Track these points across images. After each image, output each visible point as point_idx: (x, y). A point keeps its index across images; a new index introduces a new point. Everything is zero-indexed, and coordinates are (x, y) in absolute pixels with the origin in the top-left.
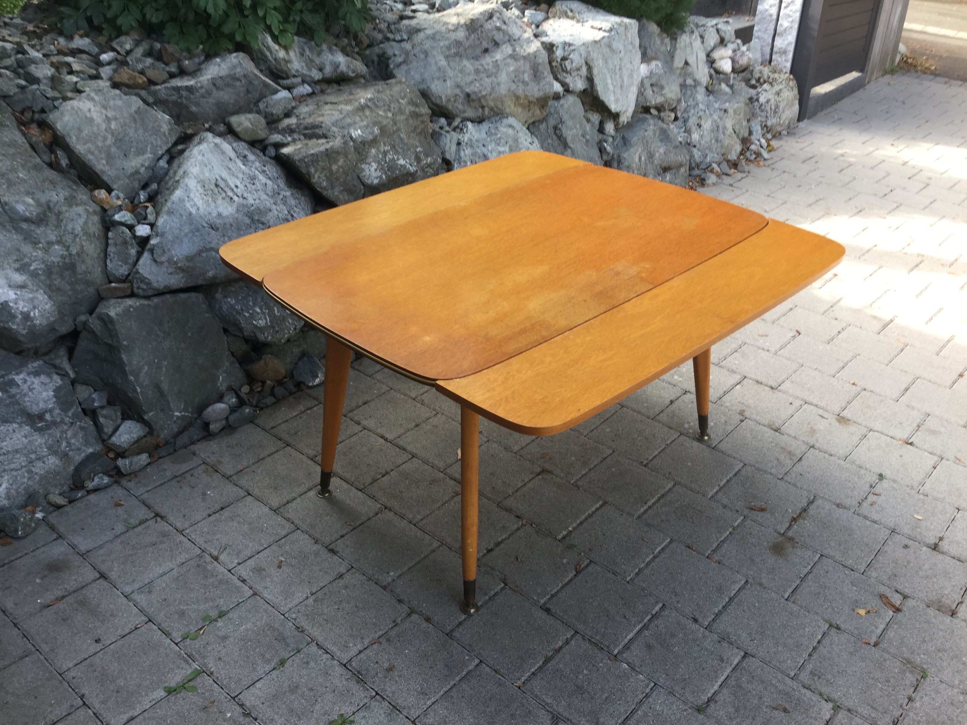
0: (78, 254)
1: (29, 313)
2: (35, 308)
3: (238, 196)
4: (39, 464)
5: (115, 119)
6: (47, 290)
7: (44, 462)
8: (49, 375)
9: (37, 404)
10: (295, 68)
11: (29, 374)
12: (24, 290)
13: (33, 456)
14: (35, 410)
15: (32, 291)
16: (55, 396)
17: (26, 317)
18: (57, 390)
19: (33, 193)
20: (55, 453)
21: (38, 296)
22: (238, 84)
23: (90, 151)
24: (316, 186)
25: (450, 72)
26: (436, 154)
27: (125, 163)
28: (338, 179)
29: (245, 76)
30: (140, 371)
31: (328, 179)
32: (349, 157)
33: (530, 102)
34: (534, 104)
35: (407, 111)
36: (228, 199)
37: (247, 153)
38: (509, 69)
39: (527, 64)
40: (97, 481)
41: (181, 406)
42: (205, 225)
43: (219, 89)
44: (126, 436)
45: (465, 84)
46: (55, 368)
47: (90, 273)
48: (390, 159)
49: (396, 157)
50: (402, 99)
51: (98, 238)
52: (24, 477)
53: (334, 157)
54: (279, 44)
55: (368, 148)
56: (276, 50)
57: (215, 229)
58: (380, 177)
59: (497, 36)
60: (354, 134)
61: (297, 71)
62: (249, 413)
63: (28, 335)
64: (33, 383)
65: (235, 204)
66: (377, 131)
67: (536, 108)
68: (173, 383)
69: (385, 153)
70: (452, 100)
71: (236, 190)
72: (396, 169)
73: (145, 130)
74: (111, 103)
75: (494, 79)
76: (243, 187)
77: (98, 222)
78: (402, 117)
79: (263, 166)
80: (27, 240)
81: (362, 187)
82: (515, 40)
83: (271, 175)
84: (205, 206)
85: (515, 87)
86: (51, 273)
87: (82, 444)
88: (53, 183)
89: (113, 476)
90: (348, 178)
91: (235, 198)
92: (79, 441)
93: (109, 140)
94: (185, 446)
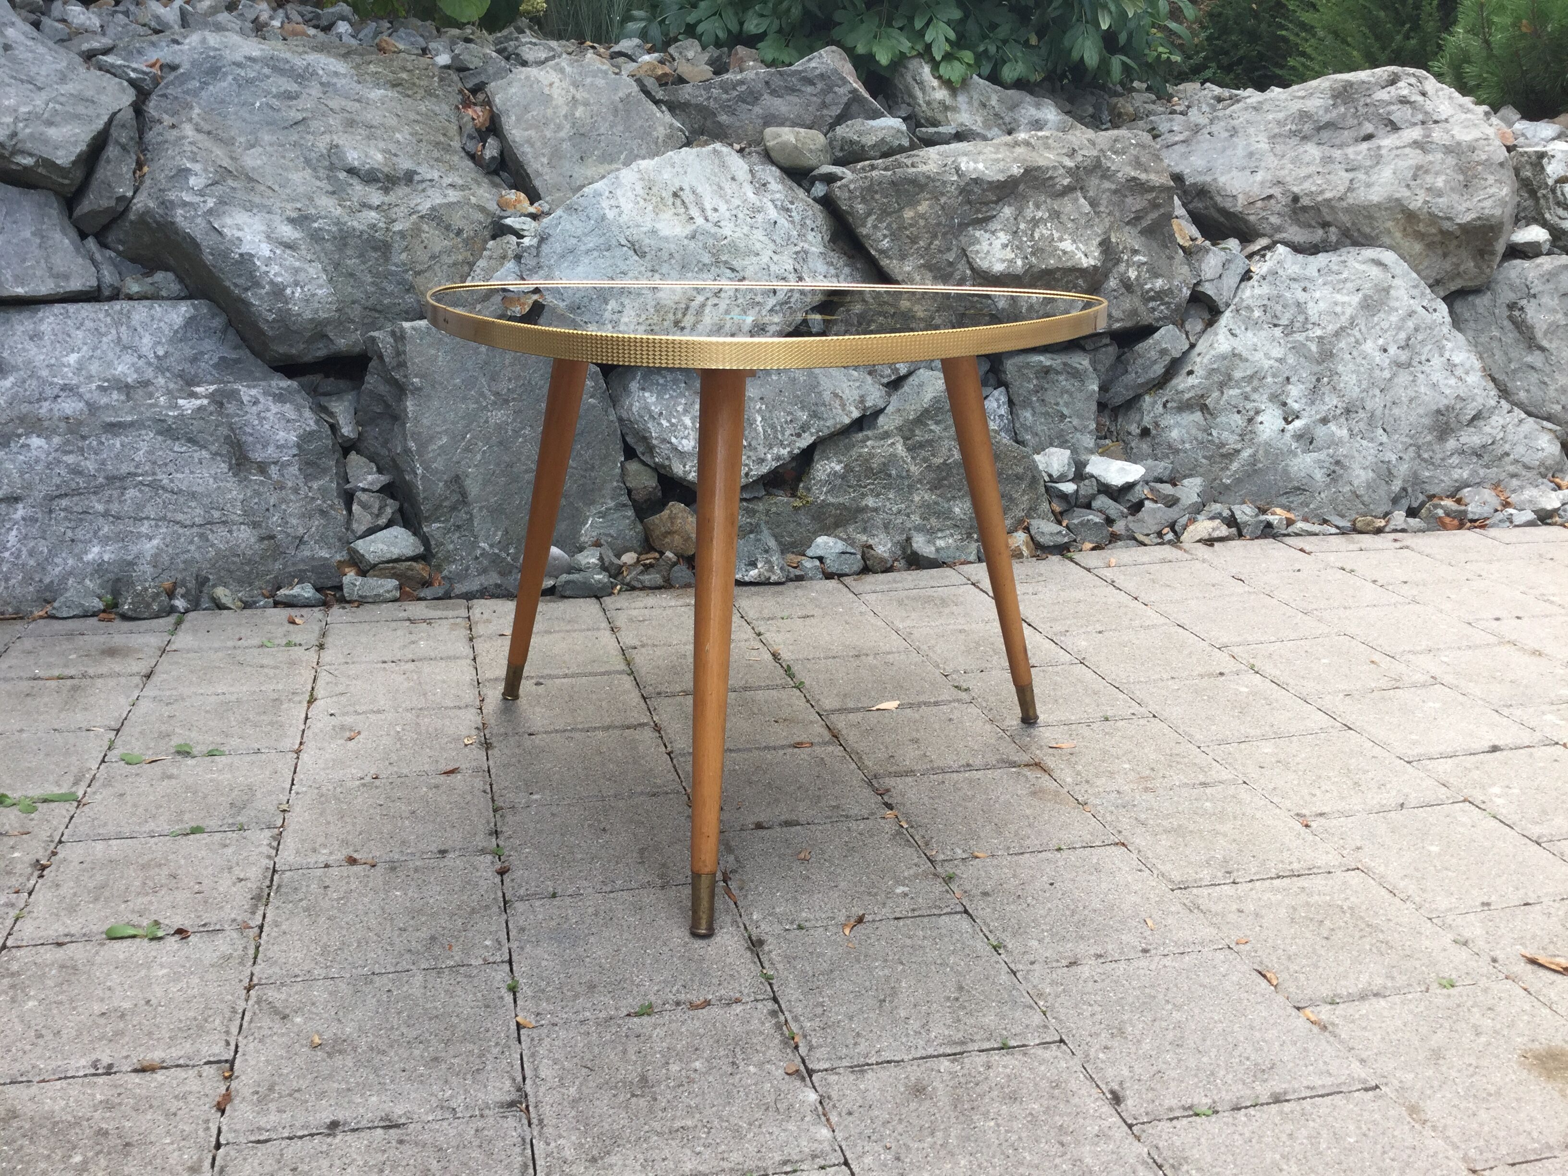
0: (402, 234)
1: (284, 289)
2: (296, 284)
3: (707, 220)
4: (222, 531)
6: (330, 268)
7: (230, 531)
8: (298, 409)
9: (265, 447)
10: (960, 120)
11: (266, 393)
12: (288, 251)
13: (216, 514)
14: (258, 455)
15: (301, 258)
16: (299, 446)
17: (278, 291)
18: (306, 438)
19: (396, 155)
20: (255, 525)
21: (311, 270)
22: (809, 89)
23: (529, 141)
24: (868, 244)
25: (1271, 161)
26: (1181, 278)
27: (576, 168)
28: (914, 240)
29: (822, 76)
30: (431, 439)
31: (894, 236)
32: (943, 200)
33: (1443, 233)
34: (1455, 242)
35: (1120, 175)
36: (684, 217)
37: (770, 179)
38: (1402, 164)
39: (1451, 161)
40: (296, 590)
41: (495, 535)
42: (624, 242)
43: (774, 93)
44: (381, 546)
45: (1295, 179)
46: (321, 409)
47: (418, 273)
48: (1042, 235)
49: (1056, 235)
50: (1115, 153)
51: (466, 242)
52: (192, 542)
53: (908, 191)
54: (940, 78)
55: (997, 202)
56: (934, 89)
57: (640, 253)
58: (1011, 261)
59: (1399, 114)
60: (965, 164)
61: (962, 124)
62: (599, 581)
63: (276, 325)
64: (268, 410)
65: (694, 227)
66: (1016, 170)
67: (1464, 254)
68: (490, 488)
69: (1035, 223)
70: (1259, 204)
71: (709, 213)
72: (1052, 255)
73: (628, 129)
74: (589, 80)
75: (1361, 176)
76: (728, 214)
77: (481, 223)
78: (1107, 185)
79: (792, 203)
80: (334, 193)
81: (968, 272)
82: (1436, 122)
83: (797, 218)
84: (634, 213)
85: (1406, 193)
86: (345, 245)
87: (312, 537)
88: (452, 168)
89: (326, 595)
90: (937, 242)
91: (700, 221)
92: (309, 530)
93: (565, 131)
94: (469, 596)
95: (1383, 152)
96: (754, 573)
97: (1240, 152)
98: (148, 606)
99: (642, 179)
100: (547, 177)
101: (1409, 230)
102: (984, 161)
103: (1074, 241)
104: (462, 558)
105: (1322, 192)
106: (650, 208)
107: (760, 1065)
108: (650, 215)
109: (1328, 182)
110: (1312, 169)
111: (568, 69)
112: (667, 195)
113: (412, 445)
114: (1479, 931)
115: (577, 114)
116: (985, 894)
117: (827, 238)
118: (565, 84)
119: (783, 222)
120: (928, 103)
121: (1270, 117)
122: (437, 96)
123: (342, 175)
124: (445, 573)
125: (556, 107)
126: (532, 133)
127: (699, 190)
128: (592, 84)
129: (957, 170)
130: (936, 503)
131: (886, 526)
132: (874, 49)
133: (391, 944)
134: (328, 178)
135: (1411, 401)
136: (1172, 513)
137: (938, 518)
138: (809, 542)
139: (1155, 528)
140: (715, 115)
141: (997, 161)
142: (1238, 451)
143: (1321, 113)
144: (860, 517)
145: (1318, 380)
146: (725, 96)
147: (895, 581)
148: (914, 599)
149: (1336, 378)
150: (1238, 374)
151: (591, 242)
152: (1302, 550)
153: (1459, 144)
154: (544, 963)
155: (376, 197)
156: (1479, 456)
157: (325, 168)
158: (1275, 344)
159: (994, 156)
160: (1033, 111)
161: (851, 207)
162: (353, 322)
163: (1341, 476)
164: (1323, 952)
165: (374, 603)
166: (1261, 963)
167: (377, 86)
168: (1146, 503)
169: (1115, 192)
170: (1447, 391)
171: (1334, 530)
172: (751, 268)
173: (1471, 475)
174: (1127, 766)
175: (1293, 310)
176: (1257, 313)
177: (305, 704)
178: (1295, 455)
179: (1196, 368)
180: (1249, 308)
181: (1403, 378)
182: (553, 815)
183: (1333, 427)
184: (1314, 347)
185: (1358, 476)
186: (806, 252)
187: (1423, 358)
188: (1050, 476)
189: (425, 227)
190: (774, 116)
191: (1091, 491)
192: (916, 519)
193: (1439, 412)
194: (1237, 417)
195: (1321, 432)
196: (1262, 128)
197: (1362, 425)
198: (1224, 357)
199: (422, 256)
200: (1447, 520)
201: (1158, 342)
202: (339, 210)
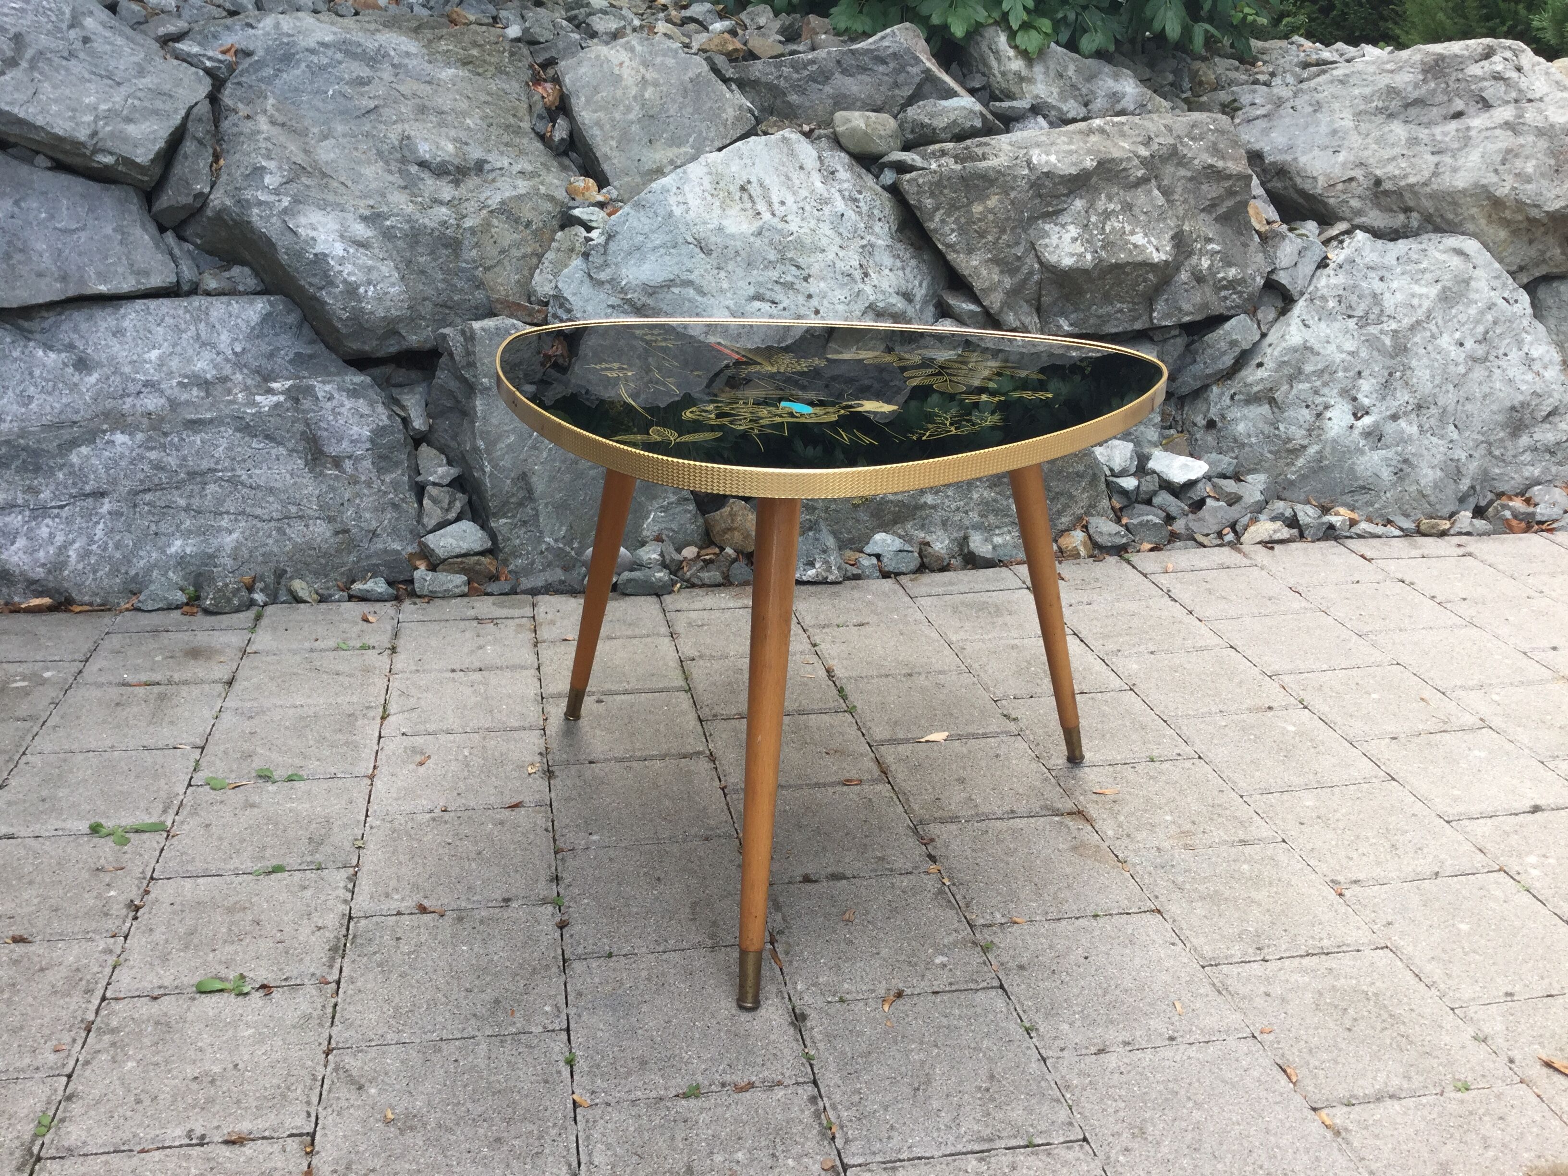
0: (472, 231)
1: (357, 288)
2: (369, 283)
3: (774, 215)
4: (299, 526)
5: (656, 84)
6: (402, 266)
7: (306, 526)
8: (372, 404)
9: (339, 441)
10: (1036, 92)
11: (340, 389)
12: (361, 250)
13: (293, 509)
14: (333, 449)
15: (374, 257)
16: (372, 441)
17: (351, 290)
18: (379, 432)
19: (466, 144)
20: (330, 520)
21: (383, 268)
22: (881, 68)
23: (598, 123)
24: (935, 238)
25: (1355, 141)
26: (1254, 267)
27: (644, 151)
28: (982, 235)
29: (895, 55)
30: (499, 438)
31: (962, 230)
32: (1013, 195)
33: (1532, 221)
34: (1542, 229)
35: (1196, 162)
36: (750, 213)
37: (839, 168)
38: (1492, 147)
39: (1543, 144)
40: (370, 585)
41: (559, 530)
42: (690, 239)
43: (845, 72)
44: (451, 540)
45: (1379, 161)
46: (393, 402)
47: (487, 269)
48: (1113, 228)
49: (1128, 228)
50: (1192, 139)
51: (535, 233)
52: (270, 536)
53: (977, 186)
54: (1016, 47)
55: (1067, 195)
56: (1009, 59)
57: (706, 250)
58: (1080, 255)
59: (1491, 90)
60: (1038, 157)
61: (1037, 96)
62: (660, 580)
63: (350, 323)
64: (342, 405)
65: (761, 223)
66: (1089, 163)
67: (1551, 240)
68: (555, 485)
69: (1107, 215)
70: (1340, 187)
71: (776, 206)
72: (1123, 249)
73: (697, 111)
74: (659, 60)
75: (1447, 159)
76: (795, 208)
77: (549, 213)
78: (1183, 172)
79: (860, 192)
80: (405, 187)
81: (1036, 266)
82: (1530, 101)
83: (864, 208)
84: (701, 210)
85: (1494, 179)
86: (417, 243)
87: (384, 529)
88: (522, 153)
89: (398, 590)
90: (1005, 237)
91: (766, 216)
92: (381, 523)
93: (634, 113)
94: (534, 592)
95: (1473, 133)
96: (811, 573)
97: (1324, 129)
98: (229, 601)
99: (710, 174)
100: (615, 161)
101: (1494, 216)
102: (1057, 153)
103: (1146, 235)
104: (528, 553)
105: (1405, 176)
106: (717, 203)
107: (798, 1158)
108: (717, 211)
109: (1413, 166)
110: (1397, 151)
111: (638, 48)
112: (734, 189)
113: (481, 444)
114: (1500, 1027)
115: (647, 96)
116: (1021, 967)
117: (894, 228)
118: (634, 64)
119: (850, 214)
120: (1003, 74)
121: (1356, 92)
122: (507, 74)
123: (414, 169)
124: (512, 567)
125: (626, 87)
126: (601, 114)
127: (767, 182)
128: (663, 64)
129: (1029, 163)
130: (995, 500)
131: (944, 524)
132: (949, 20)
133: (458, 1007)
134: (400, 171)
135: (1485, 397)
136: (1234, 512)
137: (996, 515)
138: (867, 539)
139: (1216, 528)
140: (785, 94)
141: (1071, 153)
142: (1304, 447)
143: (1410, 89)
144: (918, 513)
145: (1390, 374)
146: (795, 76)
147: (951, 584)
148: (968, 605)
149: (1409, 372)
150: (1308, 368)
151: (658, 239)
152: (1362, 556)
153: (1552, 126)
154: (600, 1034)
155: (447, 192)
156: (1552, 453)
157: (397, 161)
158: (1348, 336)
159: (1067, 148)
160: (1110, 83)
161: (919, 201)
162: (424, 318)
163: (1408, 474)
164: (1343, 1045)
165: (443, 598)
166: (1283, 1055)
167: (448, 65)
168: (1208, 500)
169: (1191, 179)
170: (1524, 388)
171: (1397, 532)
172: (816, 266)
173: (1543, 472)
174: (1168, 818)
175: (1369, 300)
176: (1331, 304)
177: (379, 721)
178: (1362, 453)
179: (1265, 360)
180: (1323, 298)
181: (1479, 373)
182: (611, 859)
183: (1403, 423)
184: (1388, 341)
185: (1426, 475)
186: (872, 246)
187: (1501, 352)
188: (1111, 470)
189: (495, 222)
190: (845, 96)
191: (1152, 488)
192: (974, 516)
193: (1513, 408)
194: (1306, 412)
195: (1390, 428)
196: (1348, 103)
197: (1433, 422)
198: (1295, 350)
199: (492, 252)
200: (1514, 523)
201: (1228, 333)
202: (410, 208)
